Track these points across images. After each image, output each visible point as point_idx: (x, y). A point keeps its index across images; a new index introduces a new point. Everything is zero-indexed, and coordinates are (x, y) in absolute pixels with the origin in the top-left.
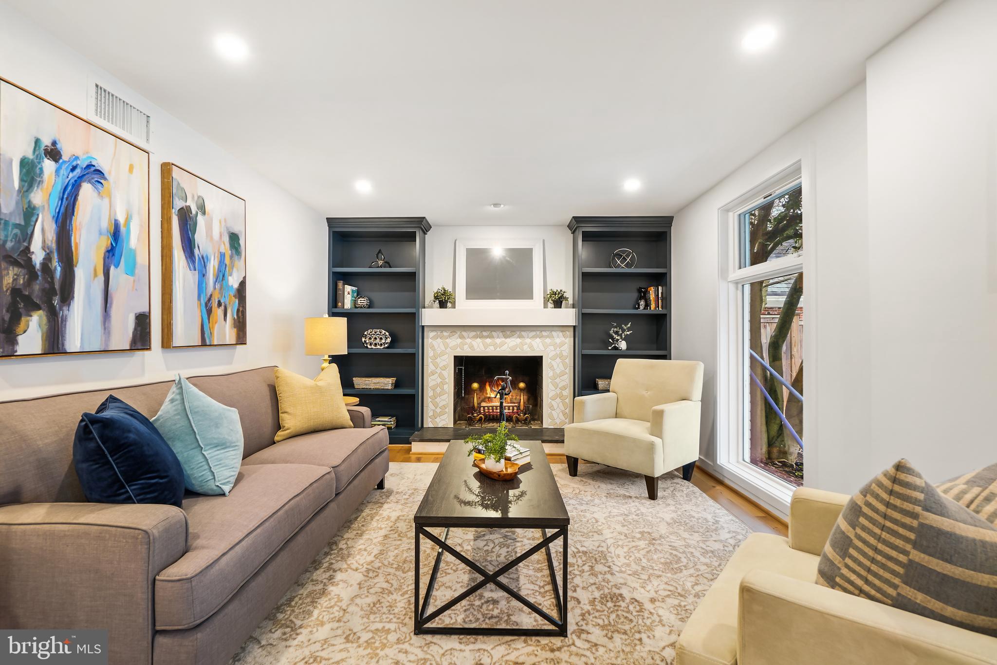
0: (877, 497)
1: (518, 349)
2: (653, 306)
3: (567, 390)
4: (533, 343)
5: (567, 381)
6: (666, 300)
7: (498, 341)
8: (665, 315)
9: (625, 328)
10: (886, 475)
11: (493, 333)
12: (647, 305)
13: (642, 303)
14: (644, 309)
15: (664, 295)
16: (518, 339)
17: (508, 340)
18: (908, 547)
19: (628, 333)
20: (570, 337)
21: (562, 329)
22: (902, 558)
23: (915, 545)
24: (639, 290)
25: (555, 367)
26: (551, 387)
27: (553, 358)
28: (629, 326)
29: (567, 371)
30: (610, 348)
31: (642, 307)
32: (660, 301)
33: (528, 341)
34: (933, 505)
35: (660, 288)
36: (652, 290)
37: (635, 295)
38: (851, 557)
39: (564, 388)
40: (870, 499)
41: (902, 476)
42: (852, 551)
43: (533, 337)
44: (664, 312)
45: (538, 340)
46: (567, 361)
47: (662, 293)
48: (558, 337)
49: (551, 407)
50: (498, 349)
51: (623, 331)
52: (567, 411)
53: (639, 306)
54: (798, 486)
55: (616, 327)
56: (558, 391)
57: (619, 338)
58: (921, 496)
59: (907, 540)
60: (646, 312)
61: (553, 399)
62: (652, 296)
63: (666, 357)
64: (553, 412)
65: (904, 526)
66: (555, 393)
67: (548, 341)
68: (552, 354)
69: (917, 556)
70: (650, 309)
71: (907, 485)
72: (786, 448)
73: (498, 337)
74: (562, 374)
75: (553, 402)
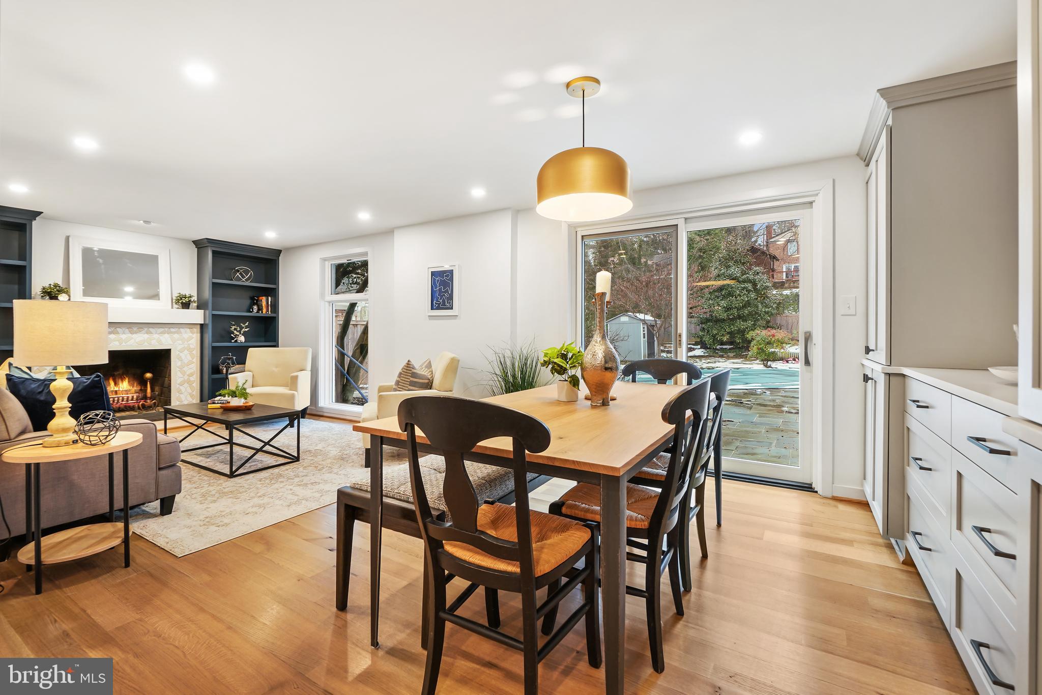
0: (405, 369)
1: (146, 344)
2: (264, 311)
3: (194, 376)
4: (161, 338)
5: (195, 369)
6: (275, 307)
7: (124, 336)
8: (274, 318)
9: (244, 326)
10: (405, 366)
11: (118, 329)
12: (260, 309)
13: (255, 307)
14: (257, 312)
15: (273, 303)
16: (146, 335)
17: (134, 336)
18: (410, 378)
19: (246, 330)
20: (197, 333)
21: (191, 326)
22: (409, 380)
23: (411, 377)
24: (252, 298)
25: (183, 357)
26: (179, 374)
27: (181, 351)
28: (247, 324)
29: (194, 360)
30: (233, 341)
31: (255, 311)
32: (269, 307)
33: (156, 336)
34: (414, 368)
35: (270, 298)
36: (264, 299)
37: (247, 302)
38: (402, 377)
39: (191, 375)
40: (403, 370)
41: (409, 363)
42: (400, 384)
43: (161, 333)
44: (273, 315)
45: (166, 335)
46: (194, 352)
47: (271, 302)
48: (186, 332)
49: (180, 392)
50: (124, 344)
51: (241, 328)
52: (194, 393)
53: (253, 310)
54: (363, 404)
55: (234, 325)
56: (186, 377)
57: (238, 333)
58: (412, 366)
59: (409, 376)
60: (258, 315)
61: (181, 384)
62: (264, 303)
63: (276, 346)
64: (181, 395)
65: (407, 381)
66: (182, 379)
67: (176, 336)
68: (180, 347)
69: (412, 379)
70: (262, 312)
71: (409, 367)
72: (347, 398)
73: (124, 333)
74: (191, 363)
75: (181, 387)
